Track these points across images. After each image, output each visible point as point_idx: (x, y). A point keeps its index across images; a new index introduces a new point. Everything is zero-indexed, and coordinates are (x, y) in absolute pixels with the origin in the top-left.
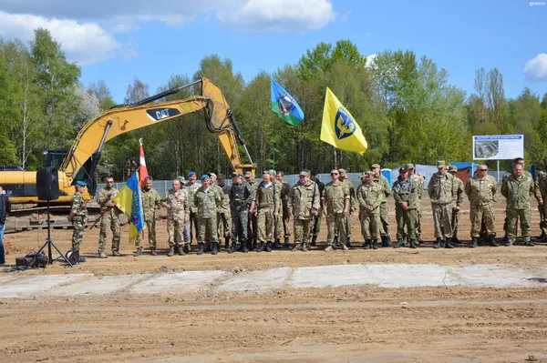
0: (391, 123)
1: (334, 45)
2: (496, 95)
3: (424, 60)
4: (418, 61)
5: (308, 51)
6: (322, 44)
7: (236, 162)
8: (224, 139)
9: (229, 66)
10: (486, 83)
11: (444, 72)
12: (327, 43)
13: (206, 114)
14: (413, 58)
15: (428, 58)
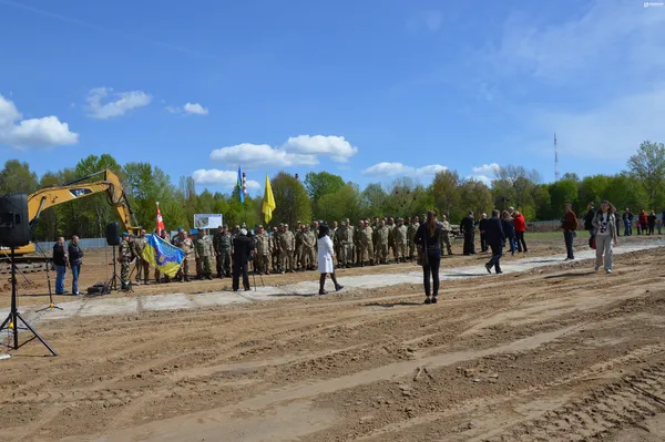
1: (100, 158)
2: (191, 192)
3: (156, 169)
4: (153, 169)
7: (128, 225)
8: (120, 210)
10: (186, 184)
11: (168, 177)
13: (109, 193)
14: (149, 168)
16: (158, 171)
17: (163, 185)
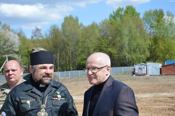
0: (151, 43)
5: (113, 11)
6: (119, 8)
9: (77, 20)
12: (121, 7)
15: (170, 12)
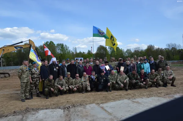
2: (76, 52)
5: (45, 43)
11: (69, 47)
12: (48, 41)
16: (66, 46)
17: (67, 49)
